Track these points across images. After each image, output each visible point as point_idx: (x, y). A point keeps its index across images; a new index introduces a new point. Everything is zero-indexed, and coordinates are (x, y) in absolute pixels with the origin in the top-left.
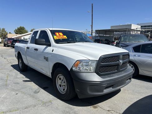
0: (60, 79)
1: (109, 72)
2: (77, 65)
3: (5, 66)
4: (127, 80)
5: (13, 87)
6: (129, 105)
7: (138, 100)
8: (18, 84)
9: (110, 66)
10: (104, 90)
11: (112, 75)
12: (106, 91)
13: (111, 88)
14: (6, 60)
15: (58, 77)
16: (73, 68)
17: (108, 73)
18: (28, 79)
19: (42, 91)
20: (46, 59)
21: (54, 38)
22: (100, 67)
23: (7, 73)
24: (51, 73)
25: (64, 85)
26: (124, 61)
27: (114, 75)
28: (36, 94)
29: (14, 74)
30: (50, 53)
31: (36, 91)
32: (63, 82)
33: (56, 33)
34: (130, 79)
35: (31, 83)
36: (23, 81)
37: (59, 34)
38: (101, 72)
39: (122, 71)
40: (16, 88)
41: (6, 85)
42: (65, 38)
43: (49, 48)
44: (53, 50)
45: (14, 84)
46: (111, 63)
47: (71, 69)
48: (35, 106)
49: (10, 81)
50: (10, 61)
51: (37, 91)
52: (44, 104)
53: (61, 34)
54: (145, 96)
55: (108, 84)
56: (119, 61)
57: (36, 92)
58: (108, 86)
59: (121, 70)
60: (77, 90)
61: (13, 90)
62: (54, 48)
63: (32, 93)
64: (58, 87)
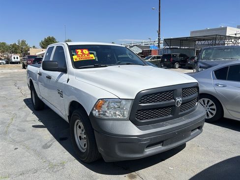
0: (80, 127)
1: (157, 119)
2: (101, 107)
3: (15, 101)
4: (192, 131)
5: (15, 137)
6: (193, 175)
7: (211, 165)
8: (24, 131)
9: (157, 109)
10: (146, 150)
11: (161, 123)
12: (149, 151)
13: (160, 146)
14: (19, 90)
15: (77, 124)
16: (94, 112)
17: (154, 120)
18: (41, 124)
19: (57, 144)
20: (61, 94)
21: (72, 59)
22: (139, 111)
23: (13, 112)
24: (68, 116)
25: (85, 138)
26: (186, 98)
27: (165, 123)
28: (44, 150)
29: (23, 114)
30: (65, 84)
31: (46, 144)
32: (83, 132)
33: (78, 51)
34: (200, 128)
35: (44, 130)
36: (33, 126)
37: (82, 52)
38: (142, 119)
39: (182, 115)
40: (18, 139)
41: (6, 133)
42: (92, 58)
43: (64, 75)
44: (68, 80)
45: (17, 132)
46: (158, 103)
47: (91, 113)
48: (36, 171)
49: (14, 125)
50: (24, 93)
51: (48, 144)
52: (53, 168)
53: (86, 51)
54: (225, 159)
55: (151, 139)
56: (175, 100)
57: (46, 147)
58: (153, 142)
59: (180, 114)
60: (100, 148)
61: (13, 141)
62: (70, 77)
63: (39, 149)
64: (77, 139)
